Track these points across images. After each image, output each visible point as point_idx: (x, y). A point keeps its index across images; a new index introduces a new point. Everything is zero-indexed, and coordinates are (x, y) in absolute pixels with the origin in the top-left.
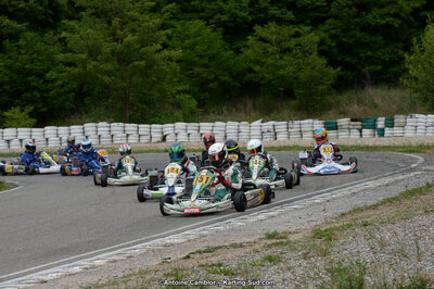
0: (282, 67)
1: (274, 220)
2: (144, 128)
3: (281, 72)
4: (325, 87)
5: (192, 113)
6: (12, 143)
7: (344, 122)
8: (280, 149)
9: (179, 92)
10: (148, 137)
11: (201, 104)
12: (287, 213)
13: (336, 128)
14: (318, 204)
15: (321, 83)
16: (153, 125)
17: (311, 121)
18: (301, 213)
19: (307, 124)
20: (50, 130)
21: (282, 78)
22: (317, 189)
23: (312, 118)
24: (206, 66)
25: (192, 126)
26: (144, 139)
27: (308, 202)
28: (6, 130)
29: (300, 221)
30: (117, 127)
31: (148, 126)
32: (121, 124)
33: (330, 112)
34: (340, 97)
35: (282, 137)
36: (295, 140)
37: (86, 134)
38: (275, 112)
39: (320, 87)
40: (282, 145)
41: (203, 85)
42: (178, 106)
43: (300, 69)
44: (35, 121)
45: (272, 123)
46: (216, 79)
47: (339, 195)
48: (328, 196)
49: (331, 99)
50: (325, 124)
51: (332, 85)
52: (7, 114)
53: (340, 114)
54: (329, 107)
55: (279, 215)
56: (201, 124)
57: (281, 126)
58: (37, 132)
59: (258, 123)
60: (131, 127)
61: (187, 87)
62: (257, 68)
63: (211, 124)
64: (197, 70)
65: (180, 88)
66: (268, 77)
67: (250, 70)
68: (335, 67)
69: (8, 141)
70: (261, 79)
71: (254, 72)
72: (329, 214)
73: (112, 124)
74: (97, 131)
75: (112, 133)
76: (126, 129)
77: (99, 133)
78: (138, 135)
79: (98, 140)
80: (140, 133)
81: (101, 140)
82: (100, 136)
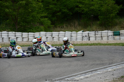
0: (93, 5)
1: (88, 79)
2: (25, 34)
3: (92, 7)
4: (114, 15)
5: (49, 27)
7: (123, 32)
8: (91, 45)
9: (42, 17)
10: (27, 39)
11: (53, 23)
12: (94, 76)
13: (119, 35)
14: (110, 71)
15: (112, 13)
16: (30, 33)
17: (107, 31)
18: (101, 76)
19: (105, 33)
21: (93, 10)
22: (109, 64)
23: (107, 30)
24: (55, 4)
25: (49, 34)
26: (25, 40)
27: (105, 70)
29: (101, 79)
30: (11, 34)
31: (27, 33)
32: (14, 32)
33: (116, 27)
34: (121, 20)
35: (92, 39)
36: (99, 40)
38: (89, 27)
39: (111, 15)
40: (92, 43)
41: (54, 14)
42: (42, 24)
43: (102, 6)
45: (87, 32)
46: (60, 11)
47: (120, 67)
48: (115, 68)
49: (117, 21)
50: (113, 33)
51: (117, 14)
53: (121, 28)
54: (116, 24)
55: (91, 77)
56: (53, 33)
57: (92, 34)
59: (81, 32)
60: (19, 34)
61: (46, 14)
62: (80, 6)
63: (58, 33)
64: (51, 6)
65: (43, 15)
66: (86, 10)
67: (77, 6)
68: (119, 5)
70: (83, 11)
71: (79, 7)
72: (115, 76)
73: (9, 32)
74: (1, 36)
75: (9, 37)
76: (16, 34)
77: (3, 37)
78: (22, 38)
79: (2, 40)
80: (23, 37)
81: (4, 40)
82: (3, 38)
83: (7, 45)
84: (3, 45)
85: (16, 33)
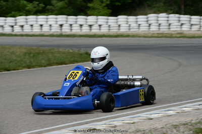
2: (195, 19)
6: (93, 28)
10: (198, 27)
20: (122, 18)
26: (195, 28)
28: (89, 17)
30: (173, 17)
31: (199, 17)
32: (177, 15)
37: (150, 22)
44: (110, 11)
52: (90, 5)
58: (112, 19)
60: (184, 18)
69: (90, 26)
73: (170, 15)
74: (158, 20)
75: (170, 22)
76: (181, 19)
77: (160, 22)
78: (189, 24)
79: (158, 27)
80: (192, 23)
81: (161, 27)
82: (160, 24)
83: (167, 35)
84: (161, 35)
85: (182, 16)
